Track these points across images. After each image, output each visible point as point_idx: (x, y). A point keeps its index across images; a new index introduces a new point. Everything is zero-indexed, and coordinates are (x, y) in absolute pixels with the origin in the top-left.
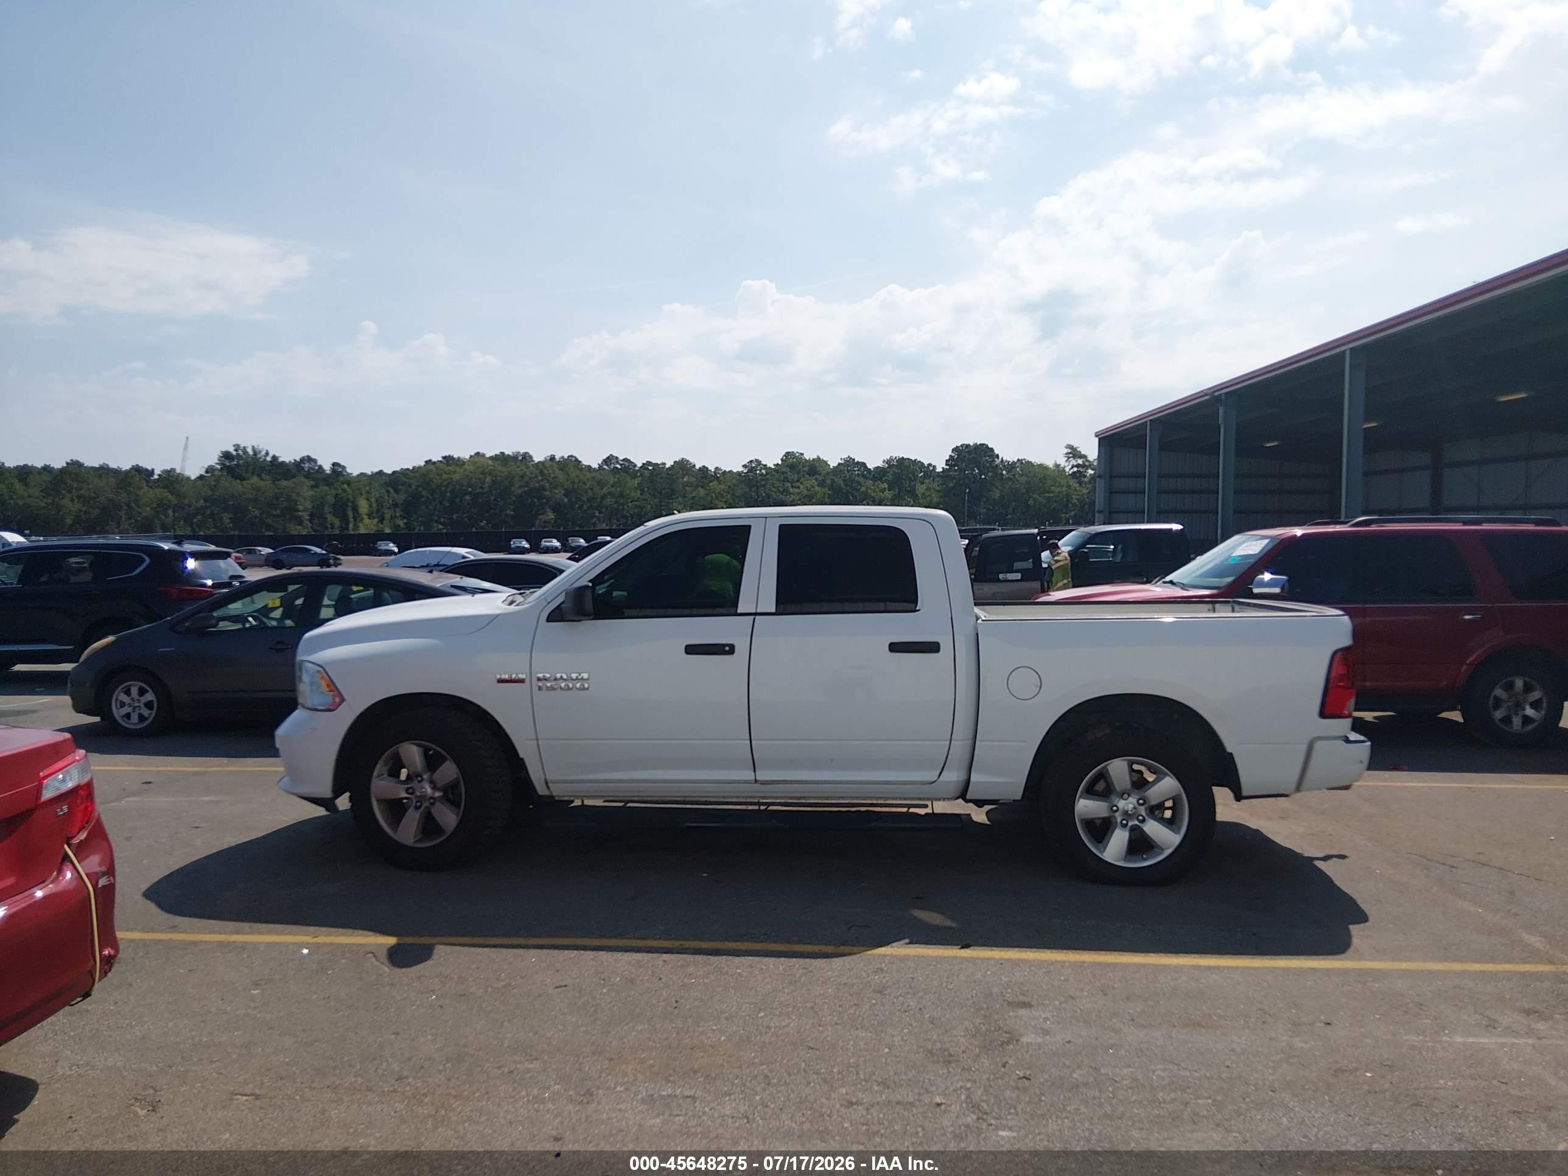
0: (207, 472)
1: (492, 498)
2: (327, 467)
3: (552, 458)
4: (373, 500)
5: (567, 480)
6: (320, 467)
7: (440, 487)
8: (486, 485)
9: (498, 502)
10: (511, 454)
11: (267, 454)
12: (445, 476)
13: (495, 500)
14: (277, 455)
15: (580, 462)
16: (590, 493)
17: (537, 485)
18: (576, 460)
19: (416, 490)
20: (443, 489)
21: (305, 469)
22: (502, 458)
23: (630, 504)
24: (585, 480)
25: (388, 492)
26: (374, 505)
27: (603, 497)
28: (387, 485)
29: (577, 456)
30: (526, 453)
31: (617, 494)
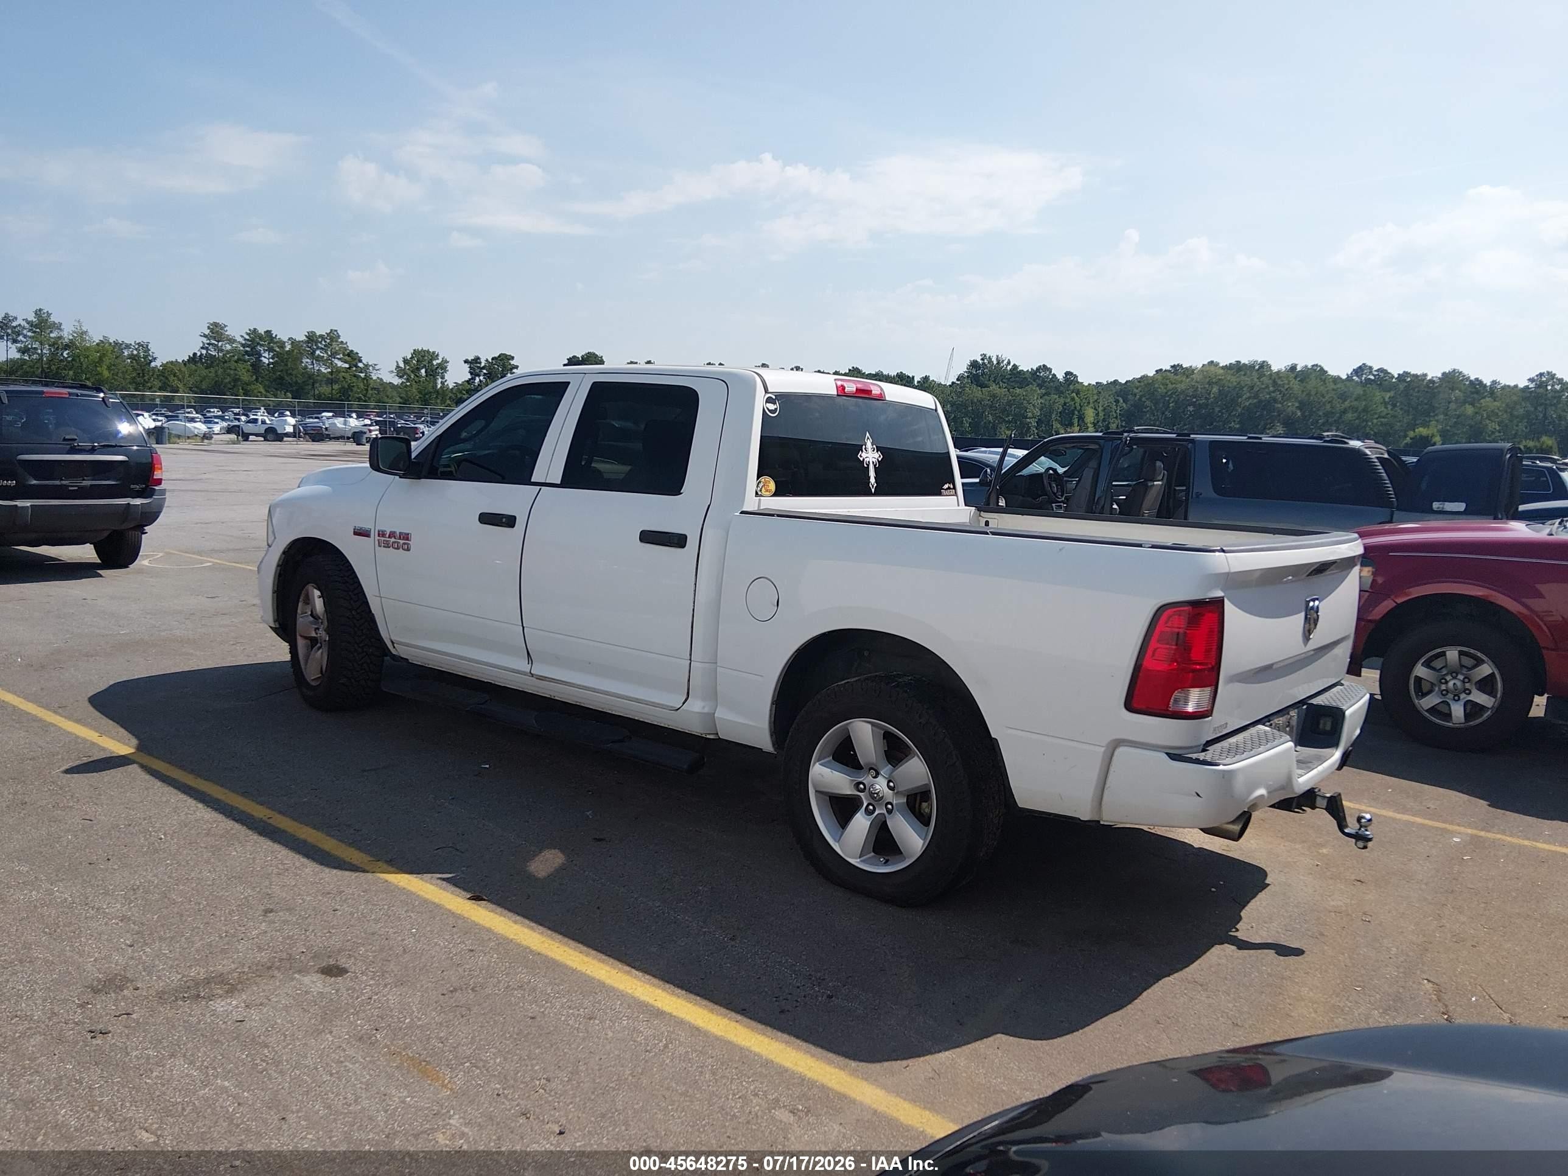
0: (958, 380)
1: (1217, 409)
2: (1060, 376)
3: (1293, 368)
4: (1101, 409)
5: (1303, 391)
6: (1054, 375)
7: (1163, 397)
8: (1212, 396)
9: (1222, 413)
10: (1247, 363)
11: (1009, 363)
12: (1170, 386)
13: (1219, 411)
14: (1017, 364)
15: (1326, 372)
16: (1328, 407)
17: (1268, 396)
18: (1322, 369)
19: (1140, 399)
20: (1167, 398)
21: (1040, 377)
22: (1237, 368)
23: (1375, 421)
24: (1324, 392)
25: (1117, 401)
26: (1101, 414)
27: (1345, 412)
28: (1118, 394)
29: (1323, 365)
30: (1264, 362)
31: (1360, 409)
